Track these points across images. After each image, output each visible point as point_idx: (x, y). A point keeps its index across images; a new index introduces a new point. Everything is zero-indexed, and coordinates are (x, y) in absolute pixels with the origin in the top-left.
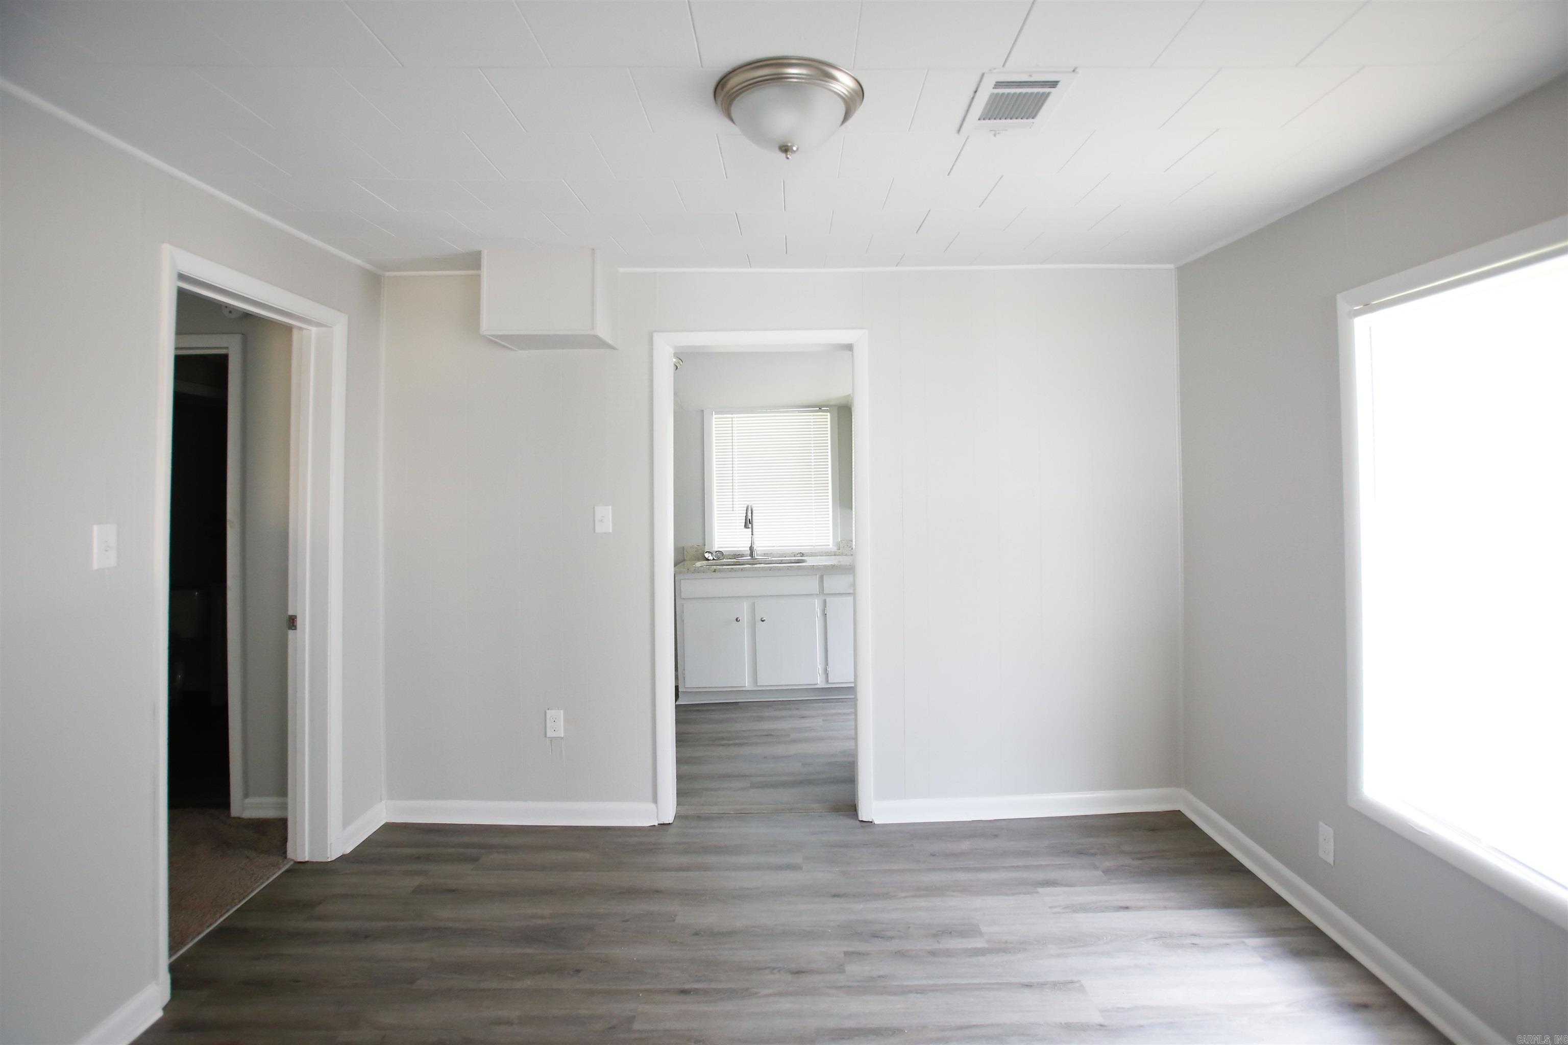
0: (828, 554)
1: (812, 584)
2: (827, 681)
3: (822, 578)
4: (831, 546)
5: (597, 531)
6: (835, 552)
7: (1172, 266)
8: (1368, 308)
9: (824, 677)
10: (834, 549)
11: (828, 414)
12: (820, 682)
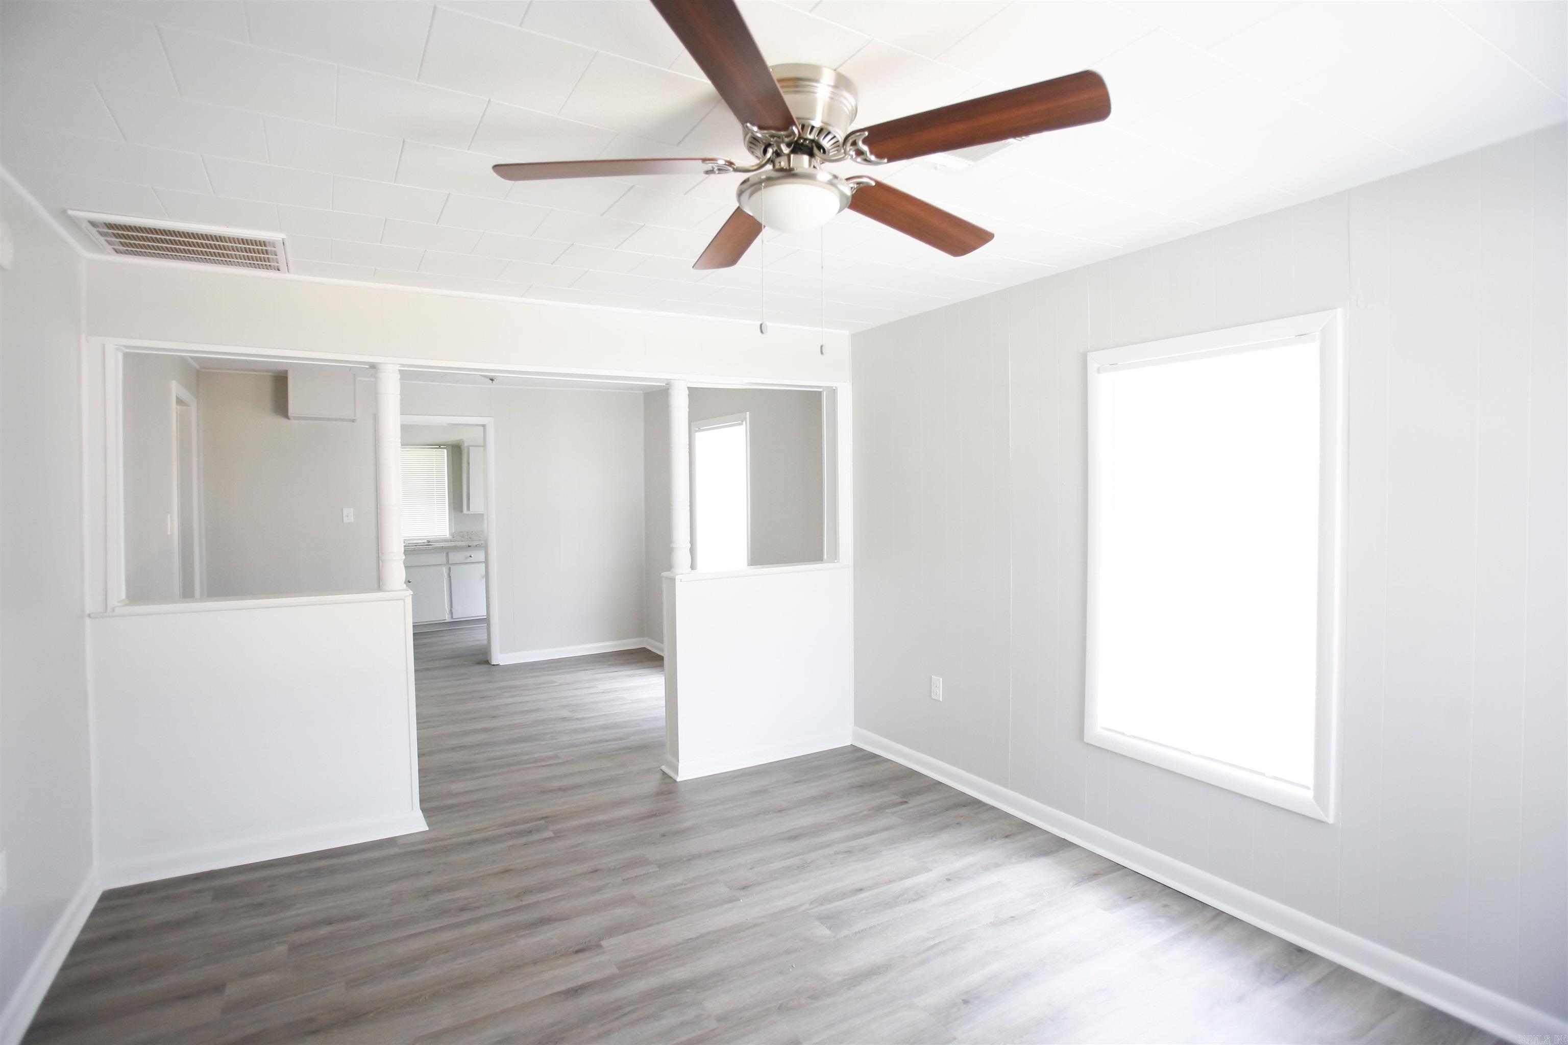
0: (446, 541)
1: (441, 558)
2: (452, 618)
3: (447, 554)
4: (448, 536)
5: (344, 521)
6: (451, 539)
7: (641, 392)
8: (700, 430)
9: (450, 615)
10: (451, 537)
11: (445, 450)
12: (448, 618)
